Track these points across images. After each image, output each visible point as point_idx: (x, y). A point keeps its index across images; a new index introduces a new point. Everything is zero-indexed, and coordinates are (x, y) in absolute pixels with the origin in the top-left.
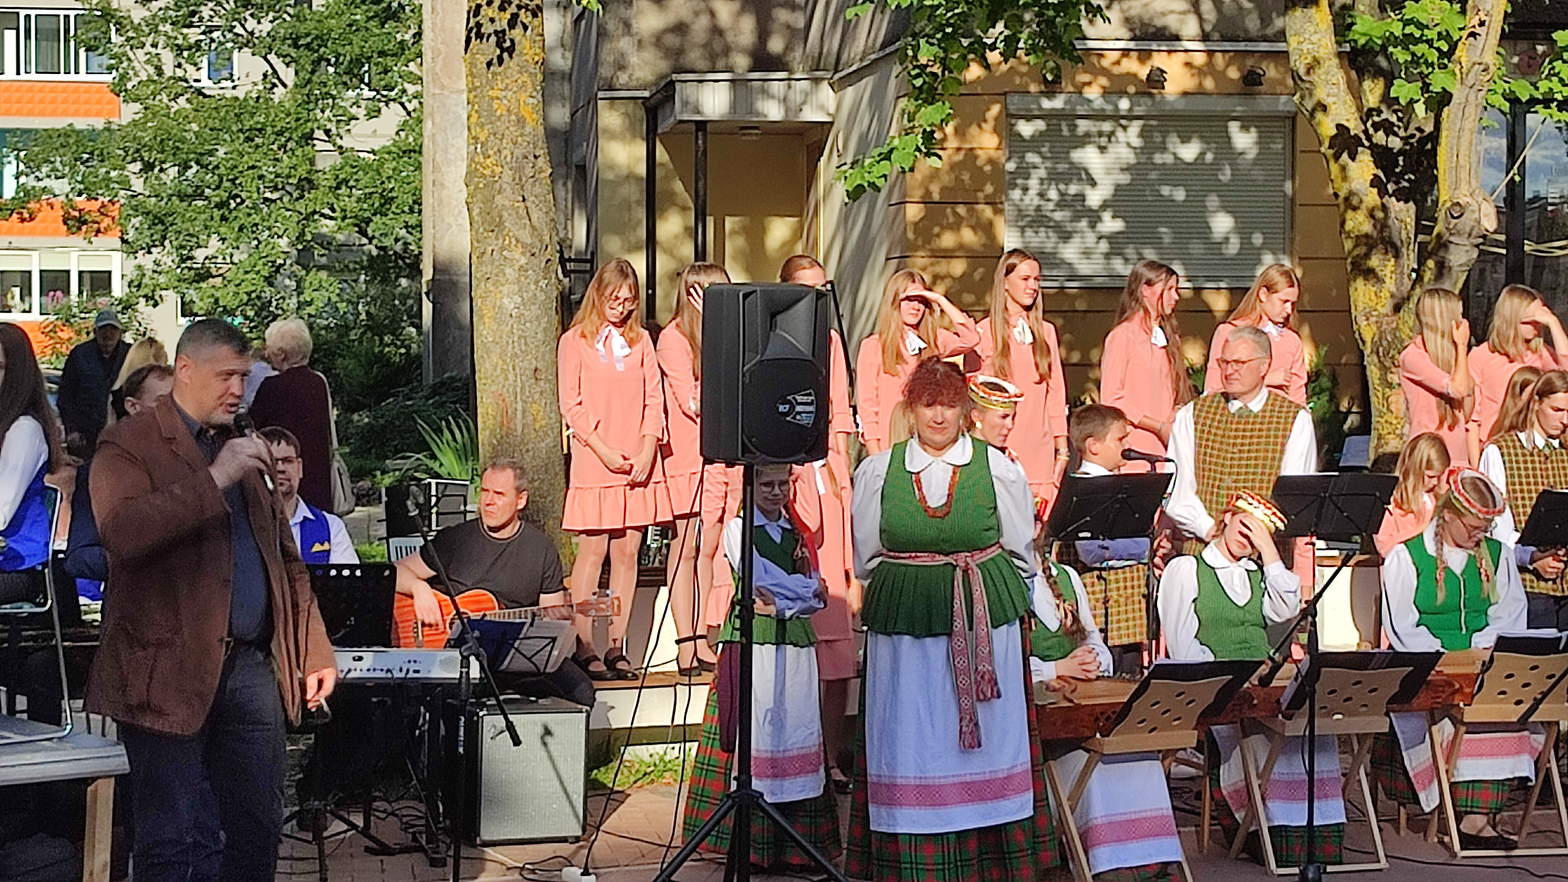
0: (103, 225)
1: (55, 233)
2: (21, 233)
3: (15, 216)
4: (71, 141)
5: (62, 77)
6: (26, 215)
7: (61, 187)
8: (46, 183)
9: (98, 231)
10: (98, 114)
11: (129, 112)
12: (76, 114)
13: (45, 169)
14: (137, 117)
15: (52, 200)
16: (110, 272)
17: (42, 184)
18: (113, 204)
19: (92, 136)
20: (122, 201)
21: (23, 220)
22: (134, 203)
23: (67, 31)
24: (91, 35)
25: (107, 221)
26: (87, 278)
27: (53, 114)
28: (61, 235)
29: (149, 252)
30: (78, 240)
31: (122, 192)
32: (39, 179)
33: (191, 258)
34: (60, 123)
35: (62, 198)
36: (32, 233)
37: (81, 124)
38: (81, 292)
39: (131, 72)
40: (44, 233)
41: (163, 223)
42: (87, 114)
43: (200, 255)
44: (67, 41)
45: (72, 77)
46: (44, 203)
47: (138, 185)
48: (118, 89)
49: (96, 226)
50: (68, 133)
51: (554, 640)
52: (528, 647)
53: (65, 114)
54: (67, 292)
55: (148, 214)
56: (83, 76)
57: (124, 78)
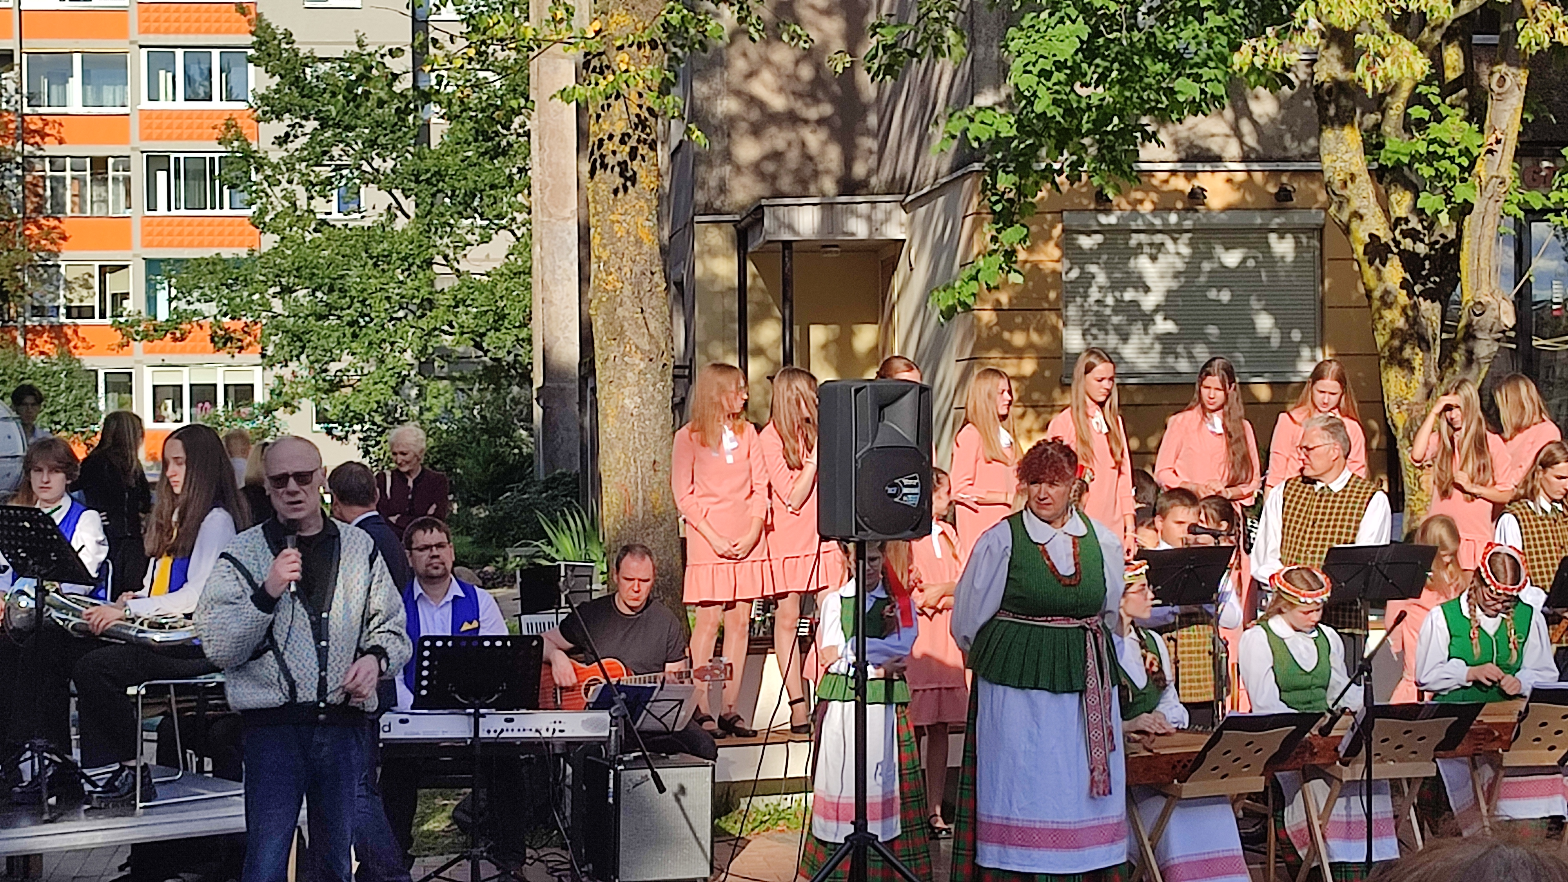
0: (245, 344)
1: (203, 351)
2: (172, 351)
3: (169, 335)
4: (219, 268)
5: (208, 212)
6: (178, 335)
7: (210, 309)
8: (197, 306)
9: (241, 349)
10: (241, 245)
11: (269, 241)
12: (221, 245)
13: (196, 294)
14: (276, 245)
15: (202, 322)
16: (252, 385)
17: (192, 307)
18: (256, 324)
19: (238, 262)
20: (264, 321)
21: (175, 340)
22: (275, 323)
23: (212, 171)
24: (233, 174)
25: (249, 339)
26: (231, 390)
27: (201, 245)
28: (208, 353)
29: (286, 366)
30: (223, 357)
31: (264, 314)
32: (189, 303)
33: (326, 371)
34: (208, 253)
35: (212, 319)
36: (183, 351)
37: (227, 253)
38: (226, 403)
39: (269, 207)
40: (193, 351)
41: (301, 340)
42: (231, 245)
43: (333, 367)
44: (212, 180)
45: (217, 212)
46: (195, 324)
47: (277, 305)
48: (259, 223)
49: (239, 344)
50: (217, 261)
51: (681, 702)
52: (659, 709)
53: (211, 245)
54: (214, 403)
55: (287, 332)
56: (226, 211)
57: (263, 212)
